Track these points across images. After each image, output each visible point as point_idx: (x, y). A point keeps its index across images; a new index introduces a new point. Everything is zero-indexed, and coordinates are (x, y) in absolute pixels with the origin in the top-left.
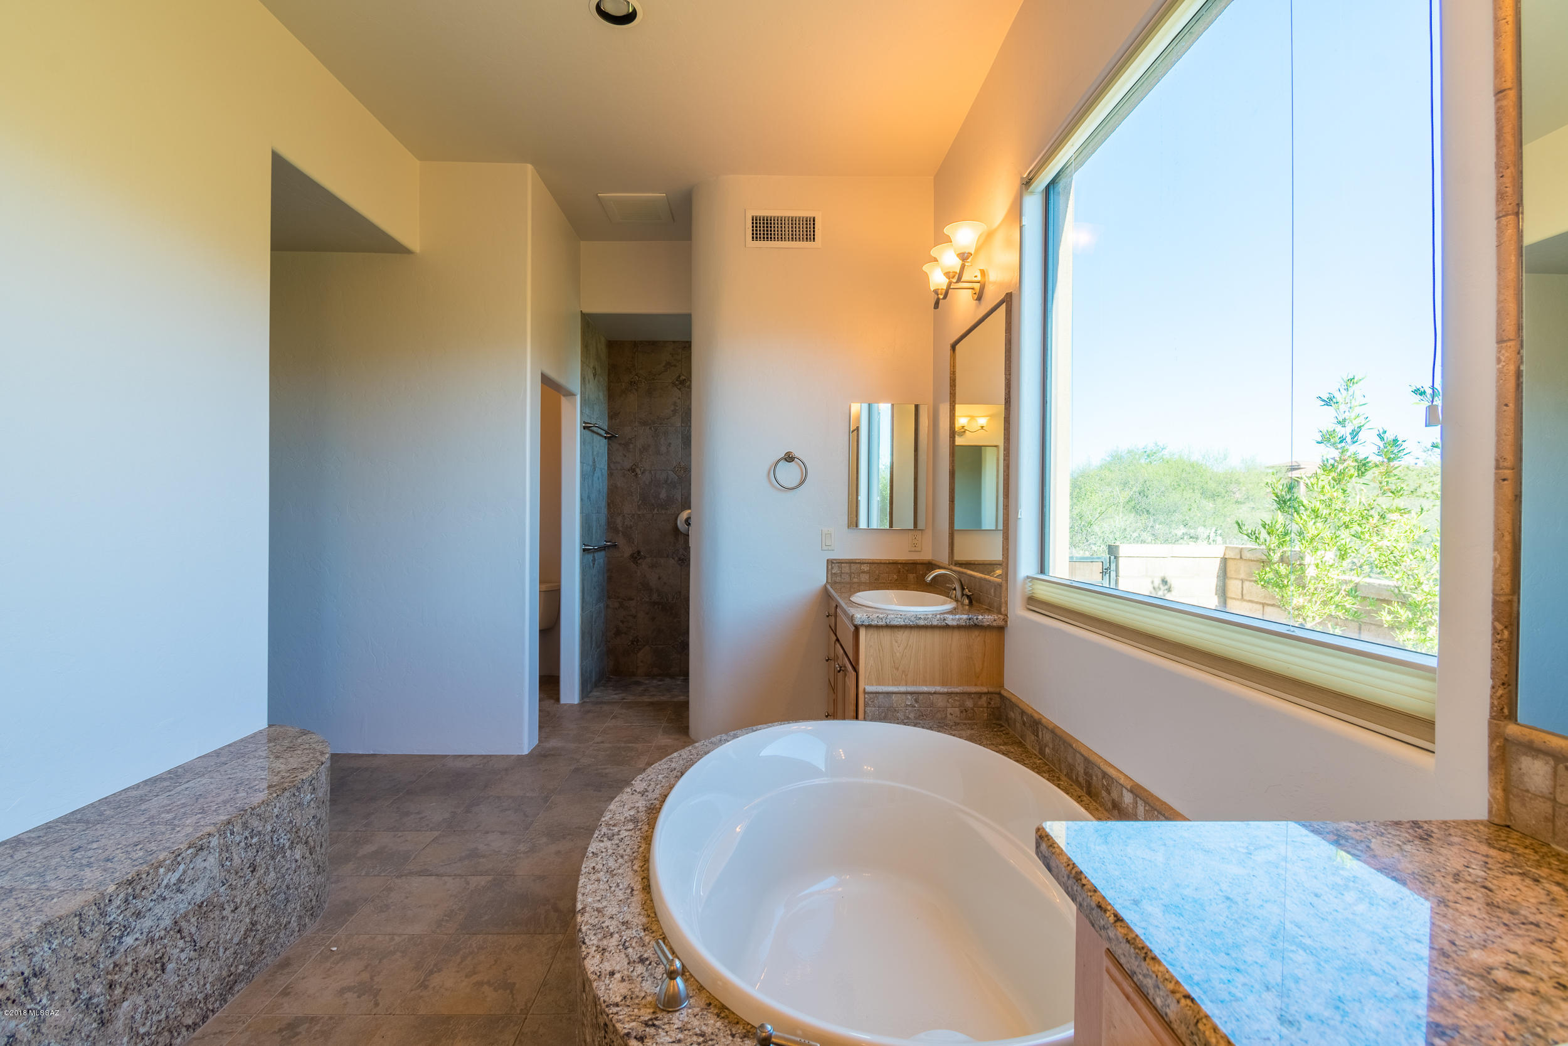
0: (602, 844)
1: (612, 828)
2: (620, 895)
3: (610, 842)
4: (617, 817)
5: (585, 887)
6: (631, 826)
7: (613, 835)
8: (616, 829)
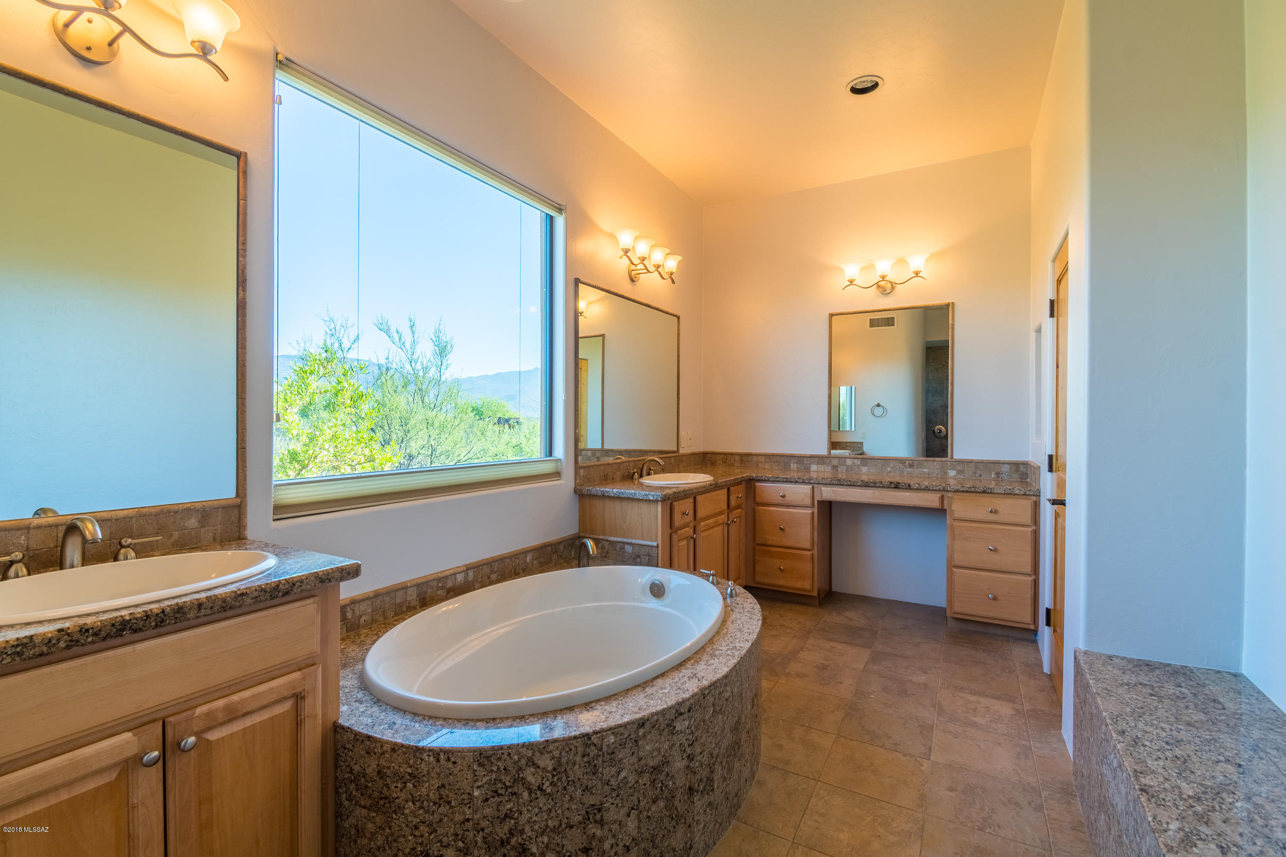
0: (741, 645)
1: (731, 654)
2: (738, 621)
3: (736, 645)
4: (724, 661)
5: (756, 628)
6: (717, 653)
7: (732, 649)
8: (728, 652)
